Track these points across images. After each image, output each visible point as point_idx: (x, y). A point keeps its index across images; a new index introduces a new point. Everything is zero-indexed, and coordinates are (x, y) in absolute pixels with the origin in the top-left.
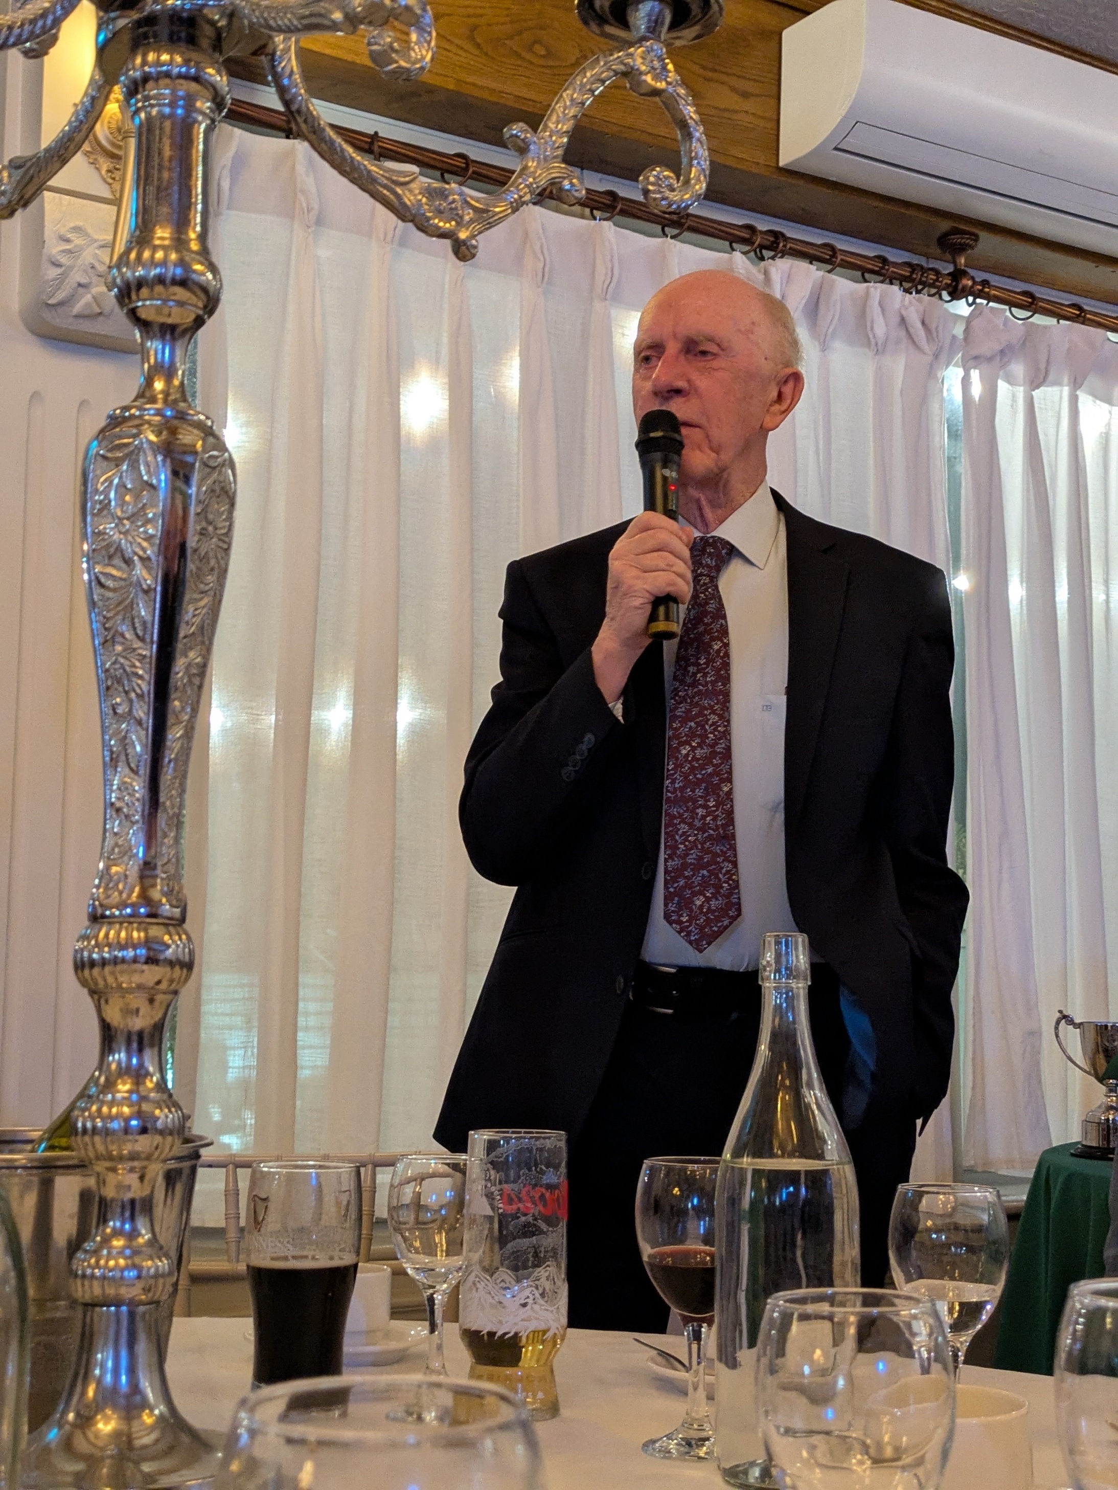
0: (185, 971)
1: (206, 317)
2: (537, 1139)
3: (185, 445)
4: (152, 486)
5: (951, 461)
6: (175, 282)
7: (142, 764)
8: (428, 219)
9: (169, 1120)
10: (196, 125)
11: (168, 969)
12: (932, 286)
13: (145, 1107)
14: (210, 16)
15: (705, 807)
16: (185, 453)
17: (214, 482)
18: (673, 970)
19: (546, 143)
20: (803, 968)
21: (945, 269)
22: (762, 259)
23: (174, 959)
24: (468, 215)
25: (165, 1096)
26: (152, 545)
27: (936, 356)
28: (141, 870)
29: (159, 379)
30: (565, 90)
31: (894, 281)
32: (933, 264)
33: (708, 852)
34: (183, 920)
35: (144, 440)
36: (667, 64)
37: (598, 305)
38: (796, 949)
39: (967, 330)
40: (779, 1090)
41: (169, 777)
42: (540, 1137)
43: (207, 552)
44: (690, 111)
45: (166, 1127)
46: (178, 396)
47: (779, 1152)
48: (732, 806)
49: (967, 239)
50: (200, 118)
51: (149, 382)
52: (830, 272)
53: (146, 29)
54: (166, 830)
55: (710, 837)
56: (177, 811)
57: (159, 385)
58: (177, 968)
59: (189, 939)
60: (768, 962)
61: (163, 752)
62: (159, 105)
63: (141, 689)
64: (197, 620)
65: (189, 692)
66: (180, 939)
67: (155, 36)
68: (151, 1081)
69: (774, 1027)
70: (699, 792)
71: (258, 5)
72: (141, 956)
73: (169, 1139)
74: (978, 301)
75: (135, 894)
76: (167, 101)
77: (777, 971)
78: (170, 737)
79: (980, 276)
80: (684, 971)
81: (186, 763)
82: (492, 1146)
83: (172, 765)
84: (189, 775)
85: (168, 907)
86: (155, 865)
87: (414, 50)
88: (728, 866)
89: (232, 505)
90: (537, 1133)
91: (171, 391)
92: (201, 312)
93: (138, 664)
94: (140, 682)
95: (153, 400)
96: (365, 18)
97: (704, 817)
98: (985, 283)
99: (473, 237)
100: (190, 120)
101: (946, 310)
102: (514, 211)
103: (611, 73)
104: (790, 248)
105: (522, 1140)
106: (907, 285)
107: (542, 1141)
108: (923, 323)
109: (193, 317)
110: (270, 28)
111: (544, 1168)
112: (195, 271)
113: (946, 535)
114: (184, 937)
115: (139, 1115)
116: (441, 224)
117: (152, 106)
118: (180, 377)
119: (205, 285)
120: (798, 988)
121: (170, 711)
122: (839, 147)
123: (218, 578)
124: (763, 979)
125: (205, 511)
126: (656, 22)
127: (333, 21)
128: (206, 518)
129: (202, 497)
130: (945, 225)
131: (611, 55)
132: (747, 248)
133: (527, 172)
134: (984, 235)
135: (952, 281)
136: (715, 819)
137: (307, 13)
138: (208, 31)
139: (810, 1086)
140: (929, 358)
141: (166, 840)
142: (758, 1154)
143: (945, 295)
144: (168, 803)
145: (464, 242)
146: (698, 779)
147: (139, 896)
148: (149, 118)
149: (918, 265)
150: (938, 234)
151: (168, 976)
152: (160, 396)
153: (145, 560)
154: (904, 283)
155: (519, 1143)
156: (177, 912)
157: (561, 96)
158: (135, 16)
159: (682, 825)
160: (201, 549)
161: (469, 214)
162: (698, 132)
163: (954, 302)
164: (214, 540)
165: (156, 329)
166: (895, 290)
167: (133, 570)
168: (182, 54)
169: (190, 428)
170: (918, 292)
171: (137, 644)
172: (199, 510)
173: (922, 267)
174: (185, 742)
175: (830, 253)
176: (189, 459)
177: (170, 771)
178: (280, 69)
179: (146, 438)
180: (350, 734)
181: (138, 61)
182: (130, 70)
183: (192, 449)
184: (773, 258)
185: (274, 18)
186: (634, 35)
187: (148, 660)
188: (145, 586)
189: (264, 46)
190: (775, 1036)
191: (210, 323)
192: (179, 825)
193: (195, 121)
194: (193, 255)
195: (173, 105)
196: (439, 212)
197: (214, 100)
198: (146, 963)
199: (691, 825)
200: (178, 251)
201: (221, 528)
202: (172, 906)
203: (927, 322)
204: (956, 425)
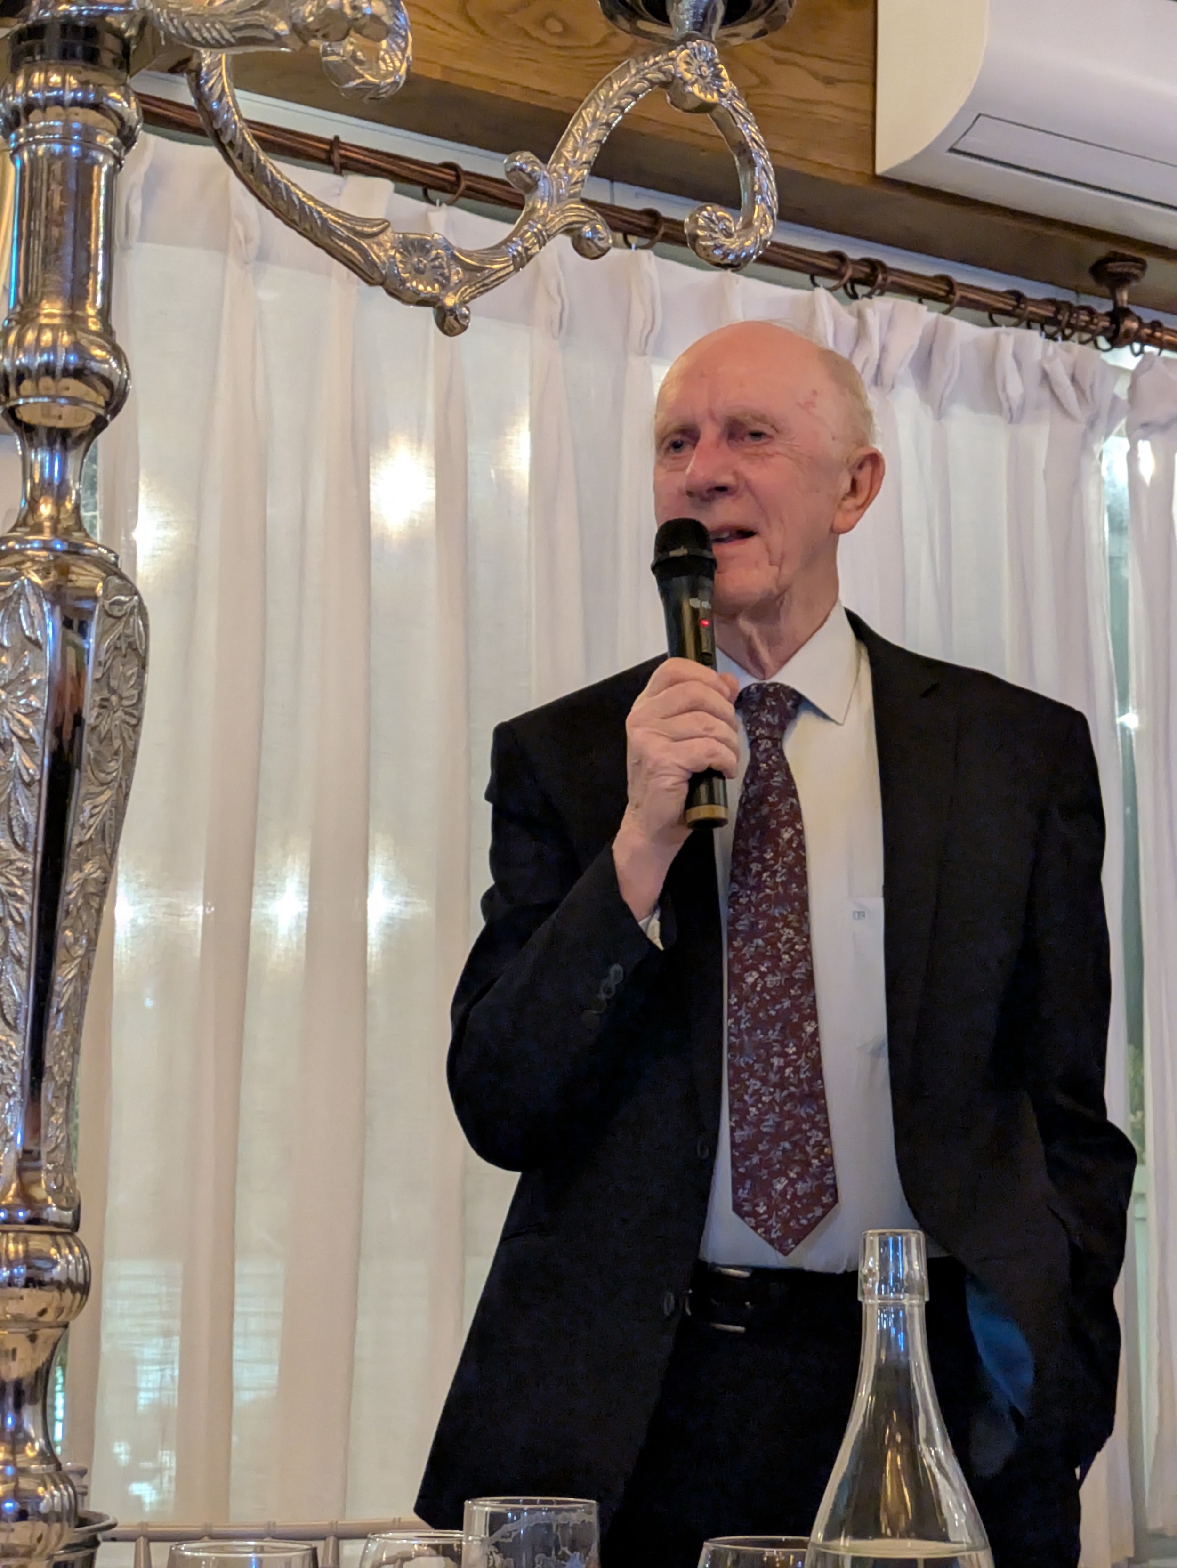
0: (78, 1295)
1: (108, 417)
2: (558, 1511)
3: (78, 588)
4: (37, 644)
5: (1114, 562)
6: (67, 373)
7: (22, 1016)
8: (403, 282)
9: (56, 1500)
10: (96, 168)
11: (56, 1293)
12: (1084, 329)
13: (24, 1483)
14: (115, 25)
15: (784, 1055)
16: (80, 598)
17: (119, 638)
18: (746, 1274)
19: (560, 177)
20: (918, 1277)
21: (1100, 306)
22: (854, 296)
23: (63, 1279)
24: (456, 275)
25: (52, 1467)
26: (35, 723)
27: (1092, 424)
28: (19, 1161)
29: (46, 502)
30: (585, 108)
31: (1033, 324)
32: (1086, 301)
33: (790, 1116)
34: (75, 1226)
35: (26, 581)
36: (721, 70)
37: (635, 362)
38: (909, 1253)
39: (1132, 389)
40: (888, 1447)
41: (58, 1033)
42: (561, 1510)
43: (109, 730)
44: (750, 131)
45: (52, 1511)
46: (71, 523)
47: (889, 1532)
48: (819, 1053)
49: (1131, 267)
50: (101, 158)
51: (33, 505)
52: (946, 313)
53: (29, 42)
54: (54, 1105)
55: (791, 1096)
56: (68, 1079)
57: (46, 509)
58: (68, 1292)
59: (84, 1252)
60: (870, 1270)
61: (50, 1000)
62: (47, 141)
63: (20, 914)
64: (96, 822)
65: (84, 918)
66: (72, 1252)
67: (42, 52)
68: (33, 1448)
69: (879, 1360)
70: (773, 1035)
71: (178, 11)
72: (20, 1274)
73: (57, 1526)
74: (1148, 348)
75: (11, 1193)
76: (57, 136)
77: (884, 1281)
78: (59, 978)
79: (1148, 316)
80: (761, 1274)
81: (81, 1013)
82: (495, 1521)
83: (61, 1016)
84: (85, 1030)
85: (54, 1209)
86: (39, 1153)
87: (384, 60)
88: (816, 1136)
89: (143, 666)
90: (559, 1503)
91: (62, 516)
92: (101, 412)
93: (16, 882)
94: (18, 905)
95: (38, 529)
96: (317, 31)
97: (781, 1069)
98: (1156, 325)
99: (464, 303)
100: (88, 161)
101: (1104, 363)
102: (516, 270)
103: (646, 84)
104: (893, 283)
105: (538, 1514)
106: (1051, 329)
107: (564, 1513)
108: (1073, 379)
109: (91, 418)
110: (194, 41)
111: (568, 1552)
112: (93, 358)
113: (1109, 662)
114: (76, 1249)
115: (16, 1494)
116: (421, 287)
117: (38, 142)
118: (74, 497)
119: (107, 375)
120: (911, 1306)
121: (59, 943)
122: (958, 147)
123: (124, 764)
124: (863, 1293)
125: (107, 675)
126: (705, 16)
127: (277, 36)
128: (108, 685)
129: (102, 658)
130: (1101, 250)
131: (647, 60)
132: (833, 283)
133: (535, 216)
134: (1152, 262)
135: (1111, 323)
136: (797, 1070)
137: (242, 23)
138: (110, 42)
139: (930, 1442)
140: (1083, 427)
141: (53, 1119)
142: (859, 1533)
143: (1103, 342)
144: (56, 1069)
145: (452, 311)
146: (770, 1016)
147: (17, 1195)
148: (34, 159)
149: (1064, 302)
150: (1092, 261)
151: (55, 1304)
152: (47, 524)
153: (27, 742)
154: (1047, 328)
155: (533, 1517)
156: (67, 1216)
157: (580, 113)
158: (16, 25)
159: (753, 1081)
160: (101, 727)
161: (458, 272)
162: (762, 159)
163: (1116, 351)
164: (120, 713)
165: (43, 434)
166: (1034, 337)
167: (11, 755)
168: (76, 74)
169: (88, 567)
170: (1065, 338)
171: (16, 854)
172: (99, 675)
173: (1069, 305)
174: (79, 984)
175: (947, 288)
176: (86, 605)
177: (59, 1025)
178: (206, 89)
179: (29, 580)
180: (304, 939)
181: (21, 83)
182: (9, 96)
183: (91, 594)
184: (869, 296)
185: (198, 30)
186: (675, 33)
187: (30, 876)
188: (26, 778)
189: (187, 60)
190: (880, 1372)
191: (114, 424)
192: (70, 1098)
193: (95, 162)
194: (92, 337)
195: (65, 140)
196: (419, 272)
197: (119, 134)
198: (26, 1286)
199: (765, 1081)
200: (71, 331)
201: (127, 698)
202: (60, 1207)
203: (1078, 377)
204: (1121, 514)
